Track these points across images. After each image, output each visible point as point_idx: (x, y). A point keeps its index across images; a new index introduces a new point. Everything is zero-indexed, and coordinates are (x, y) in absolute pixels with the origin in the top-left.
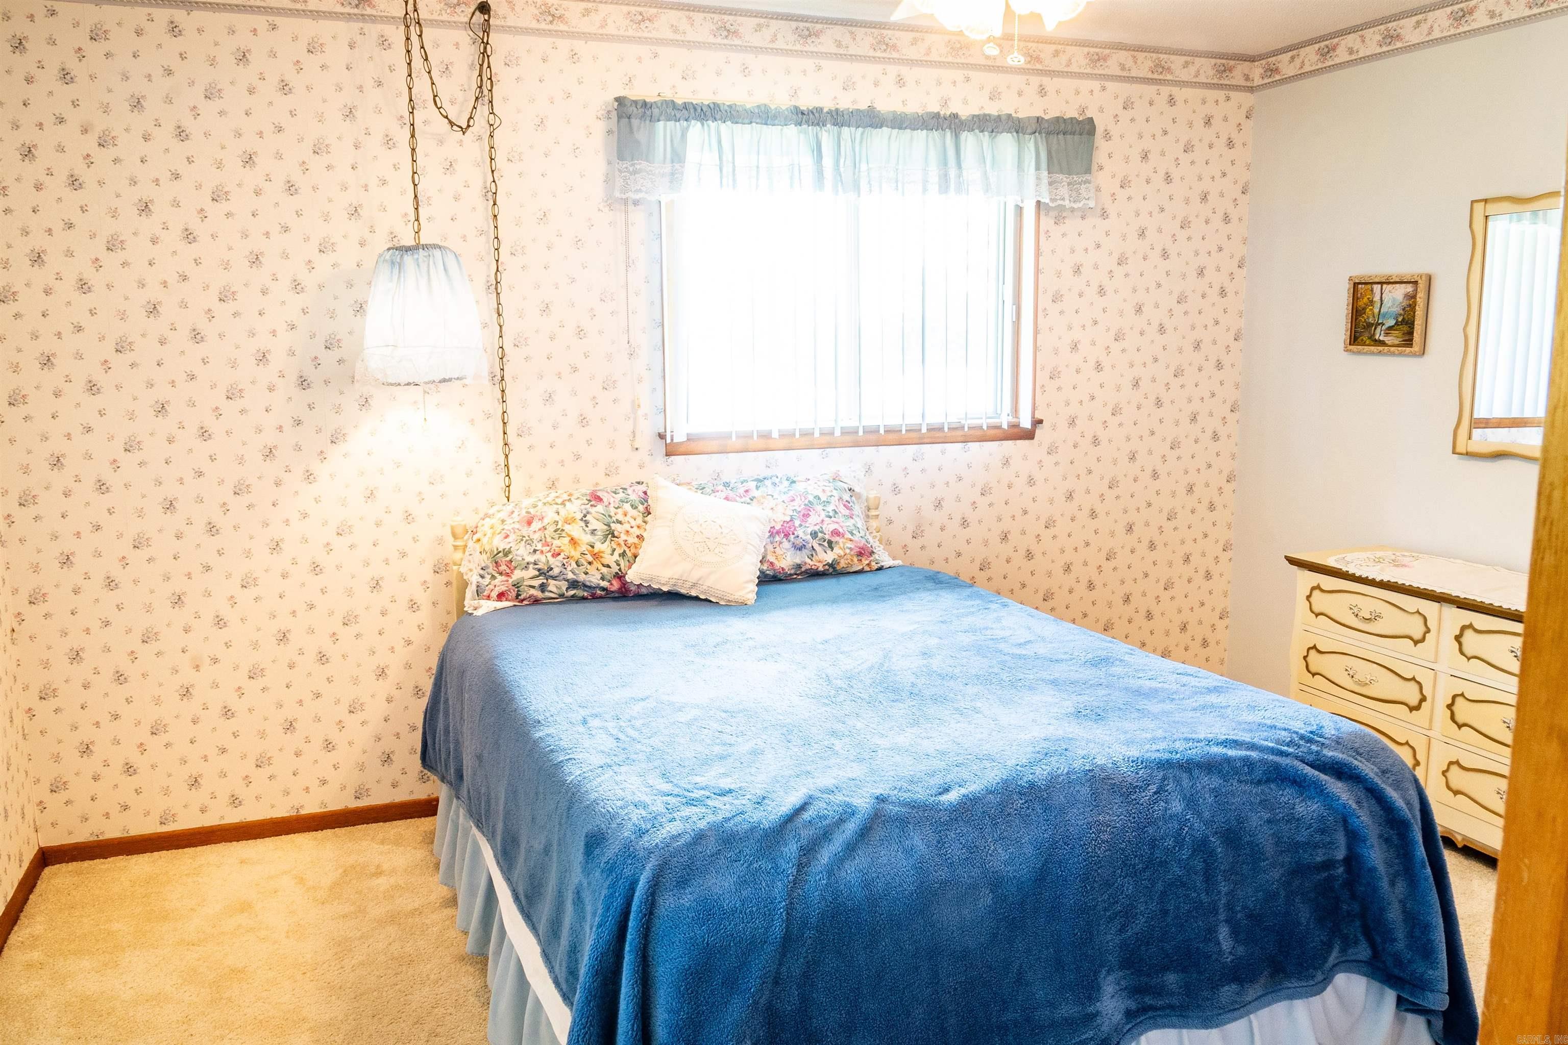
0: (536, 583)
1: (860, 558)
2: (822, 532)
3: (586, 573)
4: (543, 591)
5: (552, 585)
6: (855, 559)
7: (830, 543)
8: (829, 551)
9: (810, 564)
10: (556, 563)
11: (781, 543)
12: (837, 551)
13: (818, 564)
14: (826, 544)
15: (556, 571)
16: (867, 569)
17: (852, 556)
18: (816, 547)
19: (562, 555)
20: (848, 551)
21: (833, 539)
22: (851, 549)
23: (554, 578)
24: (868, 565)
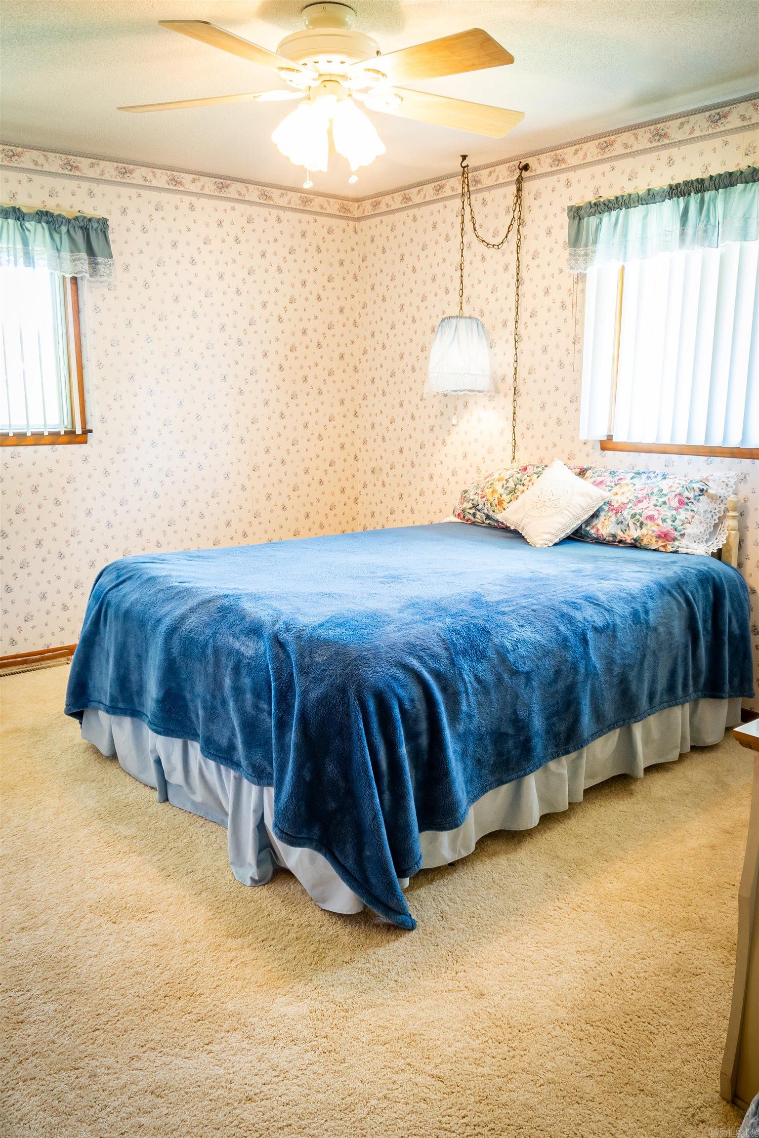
0: (472, 511)
1: (658, 539)
2: (640, 515)
3: (494, 511)
4: (474, 517)
5: (478, 514)
6: (654, 540)
7: (642, 524)
8: (639, 530)
9: (620, 535)
10: (481, 502)
11: (610, 517)
12: (644, 531)
13: (627, 537)
14: (638, 524)
15: (480, 507)
16: (662, 549)
17: (652, 536)
18: (631, 525)
19: (485, 499)
20: (650, 532)
21: (645, 522)
22: (653, 531)
23: (479, 510)
24: (664, 546)
